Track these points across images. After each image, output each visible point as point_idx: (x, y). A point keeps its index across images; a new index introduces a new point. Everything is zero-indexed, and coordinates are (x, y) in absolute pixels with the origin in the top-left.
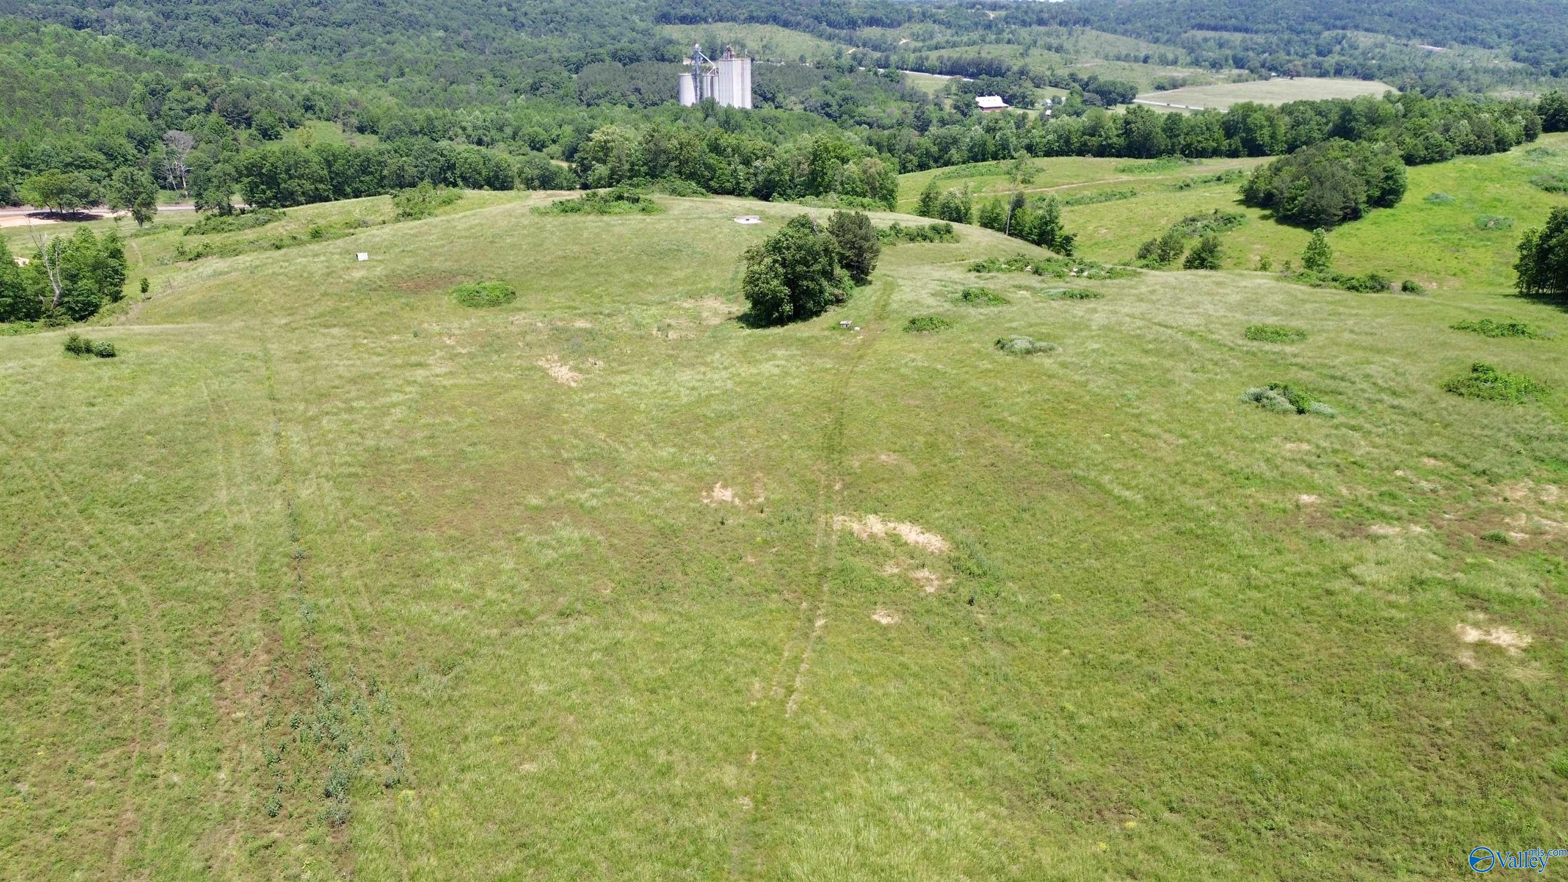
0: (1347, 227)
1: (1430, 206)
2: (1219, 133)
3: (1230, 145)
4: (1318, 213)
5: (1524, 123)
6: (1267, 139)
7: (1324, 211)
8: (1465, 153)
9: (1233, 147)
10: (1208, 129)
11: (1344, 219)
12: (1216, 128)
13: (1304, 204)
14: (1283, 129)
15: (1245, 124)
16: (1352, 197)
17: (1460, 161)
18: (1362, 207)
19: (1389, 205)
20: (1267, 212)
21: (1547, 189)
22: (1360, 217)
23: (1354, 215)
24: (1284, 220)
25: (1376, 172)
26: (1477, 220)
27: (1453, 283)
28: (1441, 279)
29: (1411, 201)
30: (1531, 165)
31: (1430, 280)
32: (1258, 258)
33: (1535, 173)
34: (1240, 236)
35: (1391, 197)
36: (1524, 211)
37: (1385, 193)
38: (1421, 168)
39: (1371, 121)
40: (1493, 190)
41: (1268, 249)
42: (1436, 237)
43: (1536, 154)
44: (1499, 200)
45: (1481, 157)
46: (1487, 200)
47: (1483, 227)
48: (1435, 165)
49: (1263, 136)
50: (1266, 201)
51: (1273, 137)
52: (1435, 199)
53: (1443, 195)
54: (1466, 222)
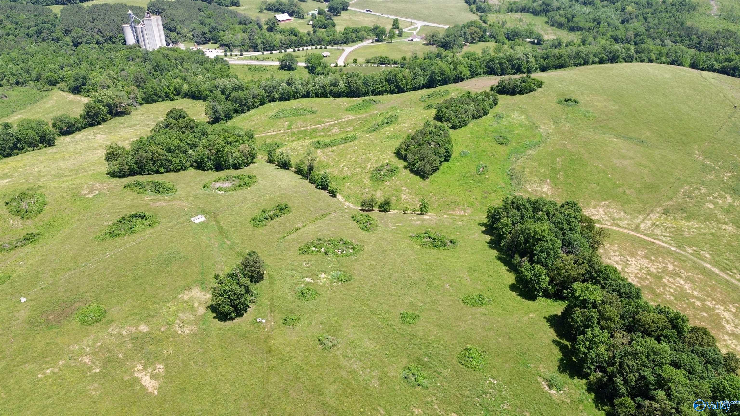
0: (434, 175)
1: (461, 158)
2: (386, 84)
7: (425, 171)
9: (392, 89)
10: (381, 82)
11: (433, 172)
12: (384, 81)
13: (418, 167)
14: (410, 80)
16: (434, 165)
17: (471, 124)
18: (438, 166)
19: (448, 161)
20: (406, 164)
21: (499, 143)
22: (438, 169)
24: (412, 171)
25: (442, 150)
26: (476, 168)
27: (469, 211)
28: (465, 209)
29: (455, 154)
30: (495, 125)
31: (462, 210)
32: (404, 197)
33: (496, 131)
34: (397, 180)
35: (448, 158)
36: (492, 158)
37: (446, 157)
38: (458, 130)
39: (442, 74)
40: (484, 144)
41: (407, 190)
42: (463, 182)
43: (497, 117)
44: (484, 151)
45: (478, 120)
46: (480, 151)
47: (478, 171)
48: (463, 128)
49: (403, 84)
50: (405, 159)
51: (407, 83)
52: (463, 154)
53: (465, 150)
54: (473, 169)
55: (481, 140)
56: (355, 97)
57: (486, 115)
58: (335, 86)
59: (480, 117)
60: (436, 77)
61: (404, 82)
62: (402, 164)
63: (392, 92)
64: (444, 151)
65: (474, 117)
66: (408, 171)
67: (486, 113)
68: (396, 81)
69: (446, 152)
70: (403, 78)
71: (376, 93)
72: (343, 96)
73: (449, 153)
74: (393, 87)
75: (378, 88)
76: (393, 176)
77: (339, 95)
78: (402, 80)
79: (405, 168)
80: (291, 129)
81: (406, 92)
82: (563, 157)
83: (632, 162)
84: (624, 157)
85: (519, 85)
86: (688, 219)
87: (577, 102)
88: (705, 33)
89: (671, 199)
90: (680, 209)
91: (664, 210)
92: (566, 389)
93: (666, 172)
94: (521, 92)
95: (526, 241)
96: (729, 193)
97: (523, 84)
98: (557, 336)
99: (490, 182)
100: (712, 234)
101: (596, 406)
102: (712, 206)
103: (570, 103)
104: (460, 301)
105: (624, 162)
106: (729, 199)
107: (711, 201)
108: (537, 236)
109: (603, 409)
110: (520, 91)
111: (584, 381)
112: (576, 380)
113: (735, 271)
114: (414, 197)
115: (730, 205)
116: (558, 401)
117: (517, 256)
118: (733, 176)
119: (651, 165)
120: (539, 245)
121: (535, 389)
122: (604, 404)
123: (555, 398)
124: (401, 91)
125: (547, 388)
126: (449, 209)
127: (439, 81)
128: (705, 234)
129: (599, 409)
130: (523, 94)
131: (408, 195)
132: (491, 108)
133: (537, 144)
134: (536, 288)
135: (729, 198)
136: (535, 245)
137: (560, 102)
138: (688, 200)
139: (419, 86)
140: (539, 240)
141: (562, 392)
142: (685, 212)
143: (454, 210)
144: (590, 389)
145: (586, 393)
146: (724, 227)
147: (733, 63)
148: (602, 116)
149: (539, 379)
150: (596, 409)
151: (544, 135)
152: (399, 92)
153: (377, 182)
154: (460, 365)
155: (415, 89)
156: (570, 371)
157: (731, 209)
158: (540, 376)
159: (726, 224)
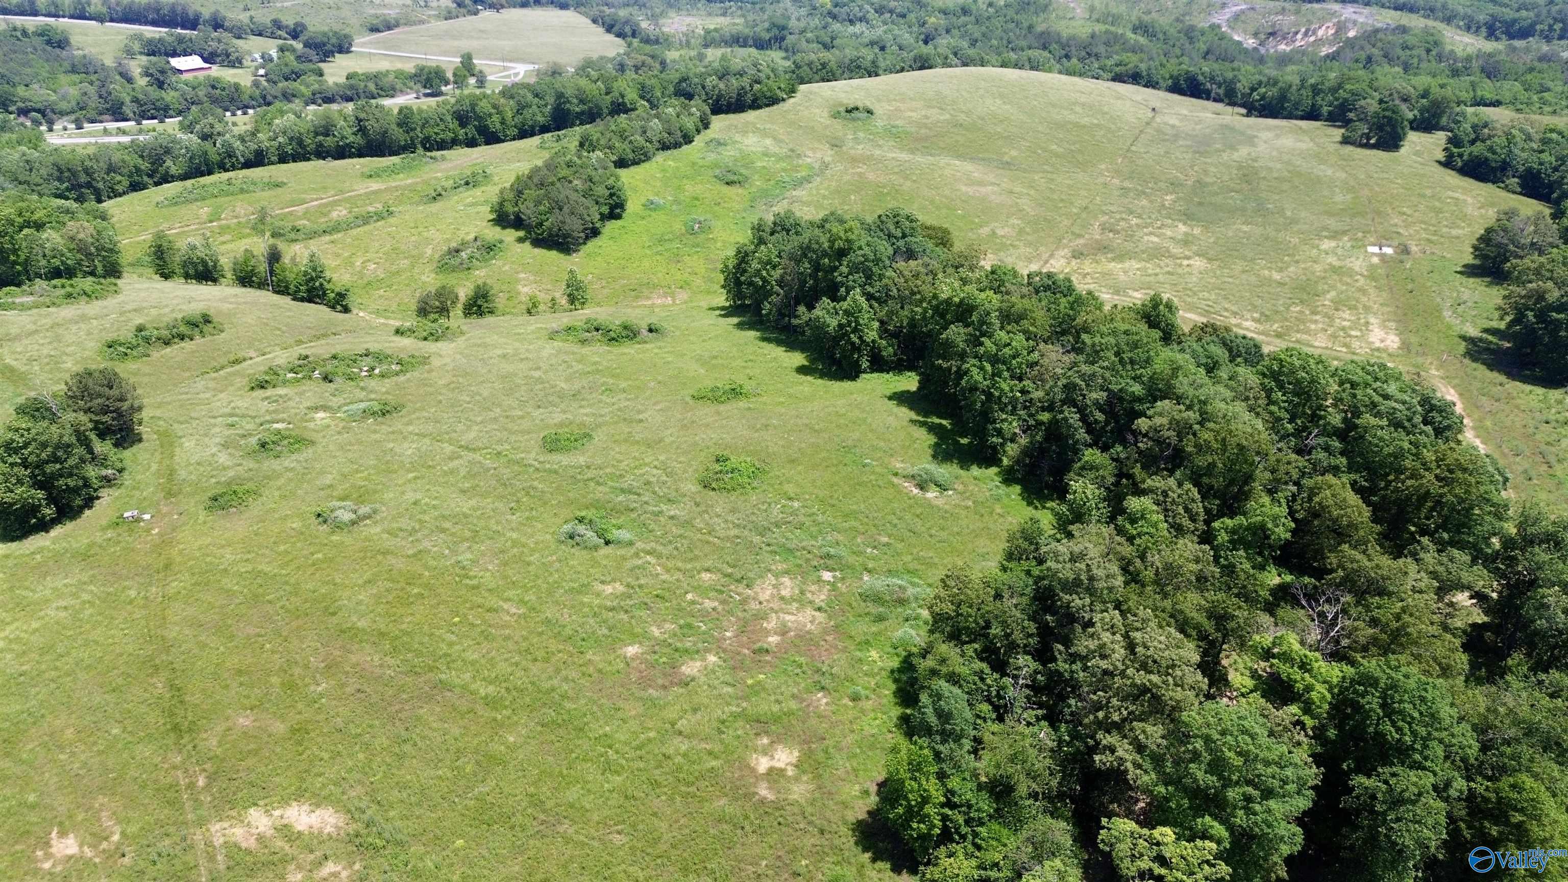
0: (592, 245)
1: (648, 212)
2: (454, 125)
3: (466, 134)
4: (566, 236)
5: (698, 114)
6: (498, 126)
7: (569, 236)
8: (663, 149)
9: (470, 136)
10: (441, 120)
11: (587, 238)
12: (449, 118)
13: (550, 229)
14: (510, 114)
15: (475, 113)
16: (588, 219)
17: (660, 158)
18: (598, 225)
19: (618, 217)
20: (521, 234)
21: (727, 183)
22: (599, 233)
23: (595, 233)
24: (538, 243)
25: (601, 191)
26: (685, 224)
27: (683, 296)
28: (673, 293)
29: (632, 206)
30: (712, 157)
31: (665, 295)
32: (526, 289)
33: (716, 165)
34: (504, 265)
35: (618, 211)
36: (716, 208)
37: (612, 208)
38: (633, 170)
39: (582, 101)
40: (691, 188)
41: (532, 278)
42: (660, 248)
43: (712, 144)
44: (697, 199)
45: (675, 152)
46: (688, 200)
47: (692, 232)
48: (643, 165)
49: (494, 123)
50: (517, 223)
51: (503, 123)
52: (650, 206)
53: (656, 199)
54: (678, 227)
55: (685, 181)
56: (383, 155)
57: (691, 142)
58: (327, 135)
59: (677, 145)
60: (568, 105)
61: (496, 118)
62: (510, 235)
63: (471, 143)
64: (607, 193)
65: (665, 147)
66: (527, 245)
67: (688, 139)
68: (479, 118)
69: (611, 195)
70: (493, 111)
71: (432, 145)
72: (351, 156)
73: (619, 197)
74: (471, 131)
75: (436, 133)
76: (494, 258)
77: (341, 153)
78: (490, 115)
79: (521, 240)
80: (219, 219)
81: (503, 141)
82: (863, 193)
83: (996, 188)
84: (981, 184)
85: (748, 88)
86: (1120, 258)
87: (870, 112)
88: (1072, 38)
89: (1080, 236)
90: (1103, 248)
91: (1074, 251)
92: (960, 488)
93: (1062, 200)
94: (755, 105)
95: (817, 267)
96: (1180, 221)
97: (757, 87)
98: (918, 414)
99: (719, 245)
100: (1169, 273)
101: (1030, 504)
102: (1155, 239)
103: (855, 114)
104: (688, 399)
105: (983, 190)
106: (1182, 228)
107: (1151, 233)
108: (836, 246)
109: (1044, 507)
110: (754, 101)
111: (994, 470)
112: (975, 471)
113: (1226, 314)
114: (549, 287)
115: (1186, 234)
116: (947, 507)
117: (802, 309)
118: (1179, 198)
119: (1032, 192)
120: (845, 263)
121: (891, 497)
122: (1043, 498)
123: (940, 502)
124: (492, 138)
125: (916, 491)
126: (637, 297)
127: (579, 115)
128: (1156, 275)
129: (1036, 508)
130: (759, 107)
131: (534, 286)
132: (698, 131)
133: (807, 180)
134: (853, 344)
135: (1181, 225)
136: (836, 268)
137: (836, 115)
138: (1111, 235)
139: (533, 127)
140: (841, 253)
141: (950, 492)
142: (1112, 251)
143: (648, 298)
144: (1009, 478)
145: (1003, 487)
146: (1185, 262)
147: (1130, 66)
148: (923, 131)
149: (895, 480)
150: (1030, 508)
151: (817, 166)
152: (488, 143)
153: (455, 274)
154: (706, 491)
155: (524, 133)
156: (958, 458)
157: (1190, 238)
158: (896, 474)
159: (1188, 258)
